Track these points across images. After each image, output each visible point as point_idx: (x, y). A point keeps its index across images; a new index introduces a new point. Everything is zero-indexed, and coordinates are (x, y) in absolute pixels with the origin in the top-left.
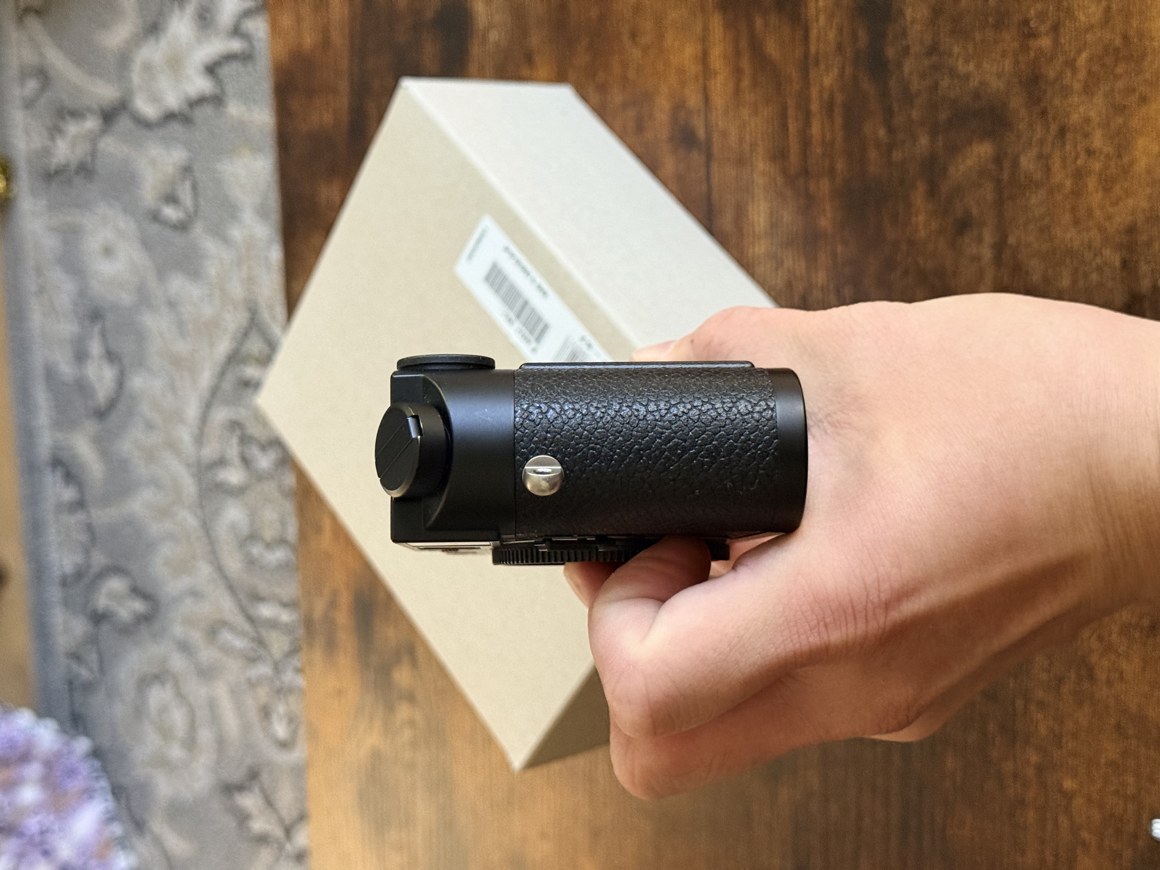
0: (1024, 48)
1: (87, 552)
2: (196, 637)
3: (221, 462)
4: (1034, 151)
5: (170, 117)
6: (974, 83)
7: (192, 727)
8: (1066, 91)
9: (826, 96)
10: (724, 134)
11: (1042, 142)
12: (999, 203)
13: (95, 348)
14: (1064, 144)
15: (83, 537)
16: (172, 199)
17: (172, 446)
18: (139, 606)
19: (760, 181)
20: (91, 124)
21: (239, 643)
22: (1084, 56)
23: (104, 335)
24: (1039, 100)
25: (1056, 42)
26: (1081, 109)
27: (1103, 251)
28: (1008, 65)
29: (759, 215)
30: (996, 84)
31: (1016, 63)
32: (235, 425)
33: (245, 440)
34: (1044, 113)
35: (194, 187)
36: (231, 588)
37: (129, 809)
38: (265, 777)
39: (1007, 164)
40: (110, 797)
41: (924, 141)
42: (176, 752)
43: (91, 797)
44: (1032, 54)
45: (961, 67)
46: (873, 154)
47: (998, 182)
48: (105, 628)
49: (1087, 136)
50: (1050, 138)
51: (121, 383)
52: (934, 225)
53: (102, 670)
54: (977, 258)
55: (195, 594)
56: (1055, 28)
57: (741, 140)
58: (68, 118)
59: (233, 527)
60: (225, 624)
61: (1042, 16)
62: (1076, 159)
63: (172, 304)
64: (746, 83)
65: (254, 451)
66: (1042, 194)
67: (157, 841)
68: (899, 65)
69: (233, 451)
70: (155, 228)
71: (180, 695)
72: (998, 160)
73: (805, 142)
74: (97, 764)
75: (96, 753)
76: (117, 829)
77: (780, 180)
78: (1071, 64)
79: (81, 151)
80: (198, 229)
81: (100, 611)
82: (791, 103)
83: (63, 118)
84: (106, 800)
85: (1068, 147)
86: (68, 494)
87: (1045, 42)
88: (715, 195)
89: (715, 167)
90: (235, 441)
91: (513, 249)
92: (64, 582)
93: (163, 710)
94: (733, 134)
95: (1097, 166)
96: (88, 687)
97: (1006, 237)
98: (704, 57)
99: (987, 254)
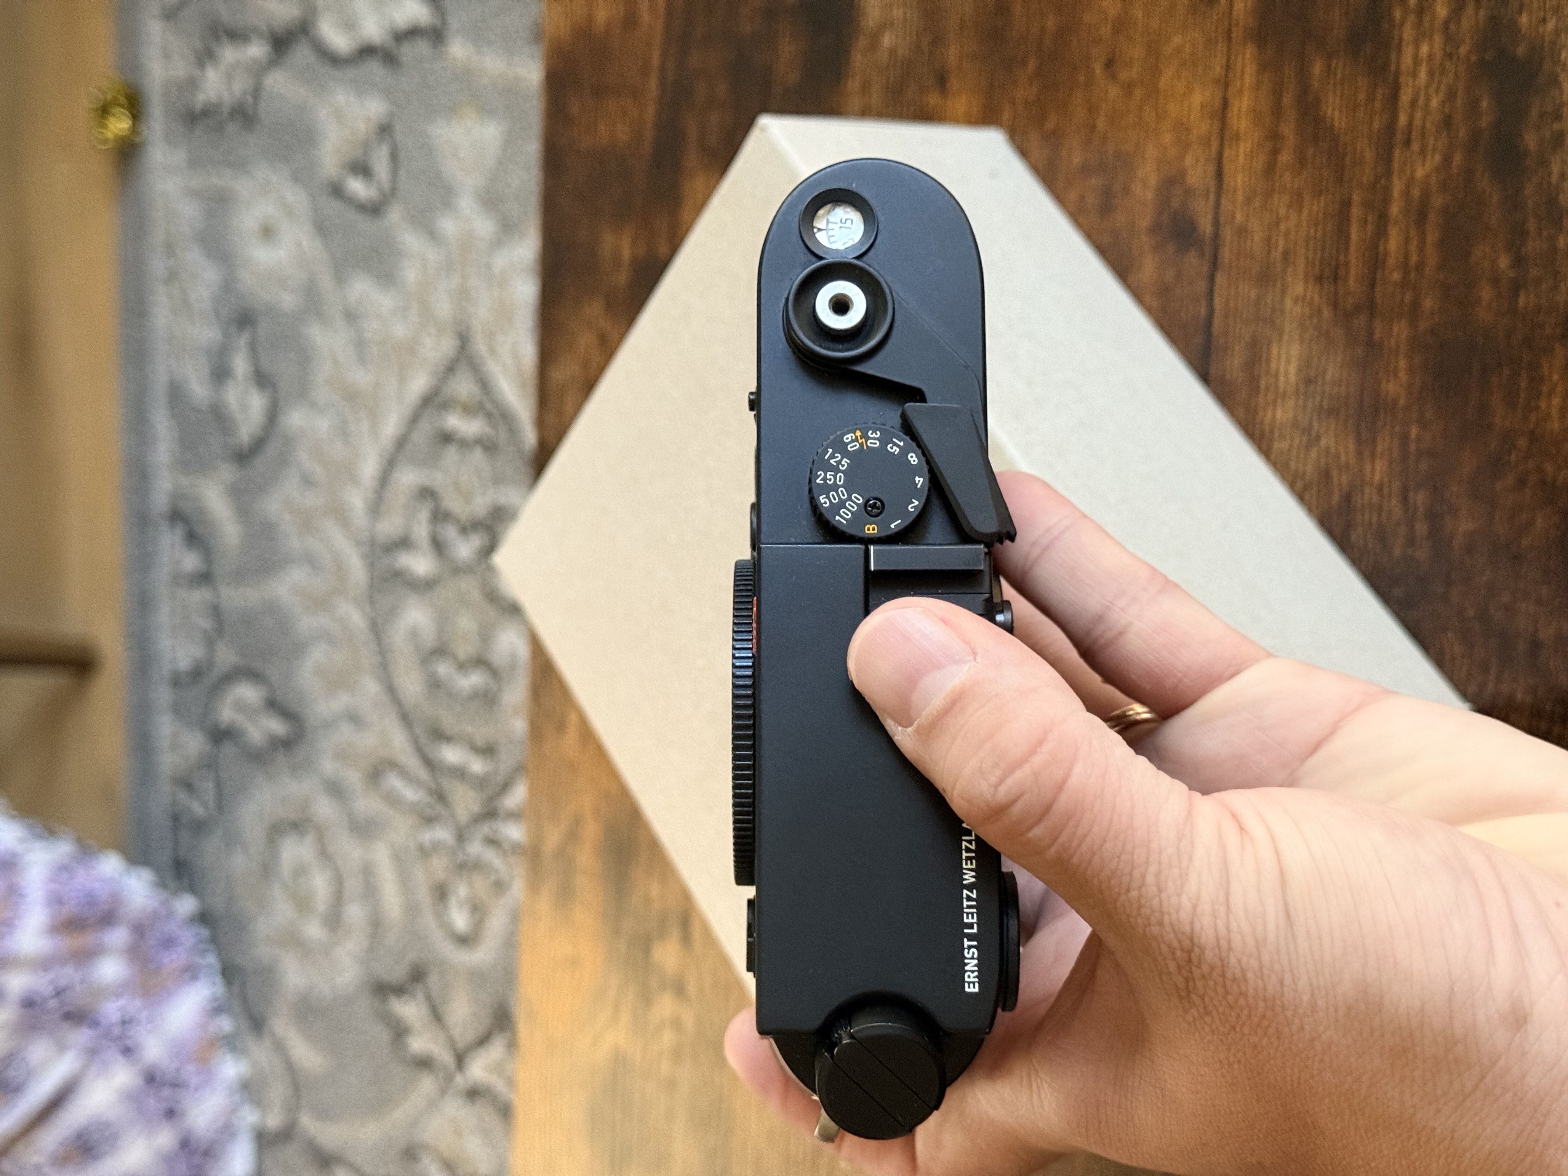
2: (353, 778)
3: (404, 543)
5: (367, 51)
7: (338, 898)
9: (1416, 193)
10: (1242, 232)
13: (241, 365)
15: (205, 623)
16: (362, 169)
17: (340, 514)
18: (276, 726)
19: (1293, 310)
20: (257, 50)
21: (411, 794)
23: (253, 348)
32: (427, 493)
33: (440, 516)
35: (394, 157)
36: (406, 718)
37: (244, 999)
38: (433, 980)
42: (314, 930)
48: (229, 749)
51: (273, 416)
53: (220, 808)
55: (354, 718)
57: (1270, 244)
58: (224, 39)
59: (414, 633)
60: (393, 765)
63: (351, 317)
64: (1285, 157)
65: (450, 532)
67: (280, 1047)
68: (1544, 162)
69: (421, 530)
70: (334, 206)
71: (324, 854)
73: (1375, 259)
79: (240, 86)
80: (395, 215)
81: (223, 727)
82: (1357, 197)
83: (217, 38)
84: (214, 984)
86: (191, 562)
89: (1222, 280)
90: (423, 515)
92: (177, 681)
93: (300, 871)
94: (1258, 231)
96: (200, 827)
98: (1222, 111)
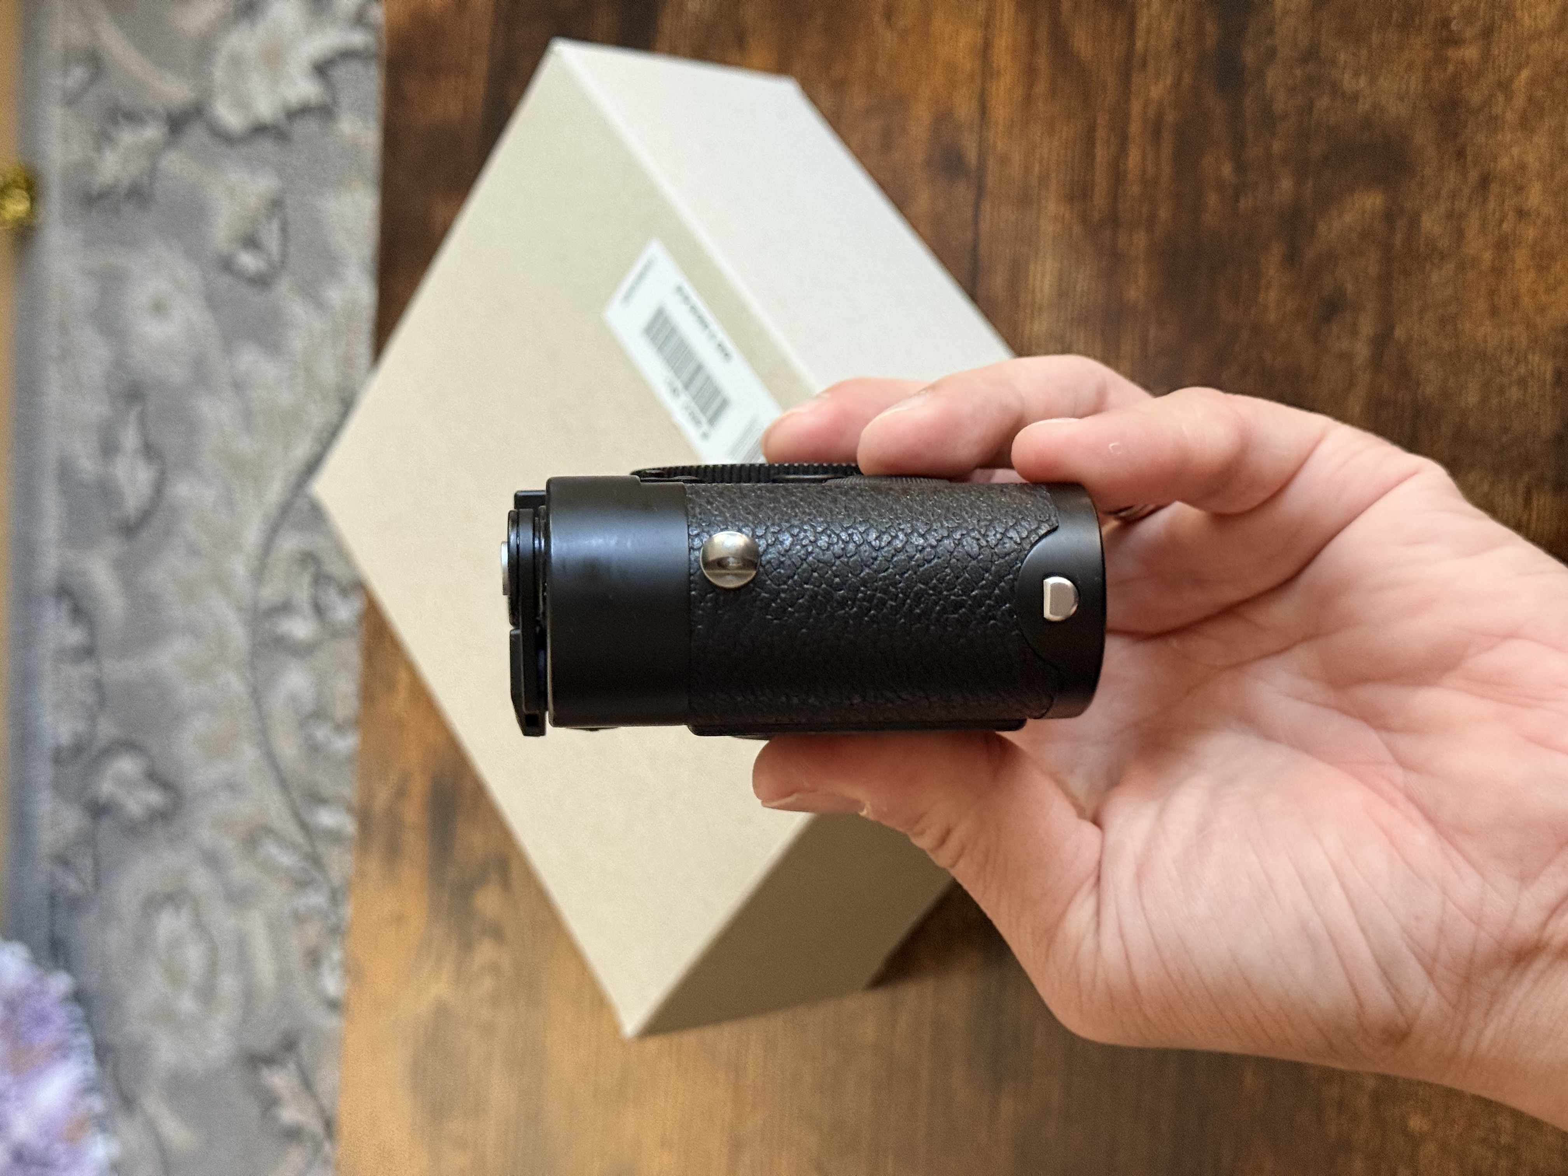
0: (1441, 61)
1: (92, 718)
2: (229, 845)
3: (285, 608)
4: (1442, 208)
5: (260, 130)
6: (1363, 106)
7: (212, 968)
8: (1494, 124)
9: (1151, 112)
10: (1004, 160)
11: (1454, 196)
12: (1386, 278)
13: (130, 439)
14: (1485, 200)
15: (90, 698)
16: (251, 242)
17: (222, 581)
18: (154, 797)
19: (1048, 228)
20: (152, 132)
21: (286, 859)
22: (1525, 74)
23: (142, 422)
24: (1456, 135)
25: (1486, 55)
26: (1515, 151)
27: (1530, 357)
28: (1415, 83)
29: (1043, 276)
30: (1396, 109)
31: (1427, 80)
32: (308, 559)
33: (320, 579)
34: (1460, 154)
35: (284, 229)
36: (284, 784)
37: (116, 1078)
38: (304, 1047)
39: (1402, 223)
40: (92, 1059)
41: (1286, 184)
42: (187, 1004)
43: (65, 1057)
44: (1451, 68)
45: (1348, 82)
46: (1212, 199)
47: (1387, 249)
48: (106, 824)
49: (1520, 189)
50: (1466, 191)
51: (159, 488)
52: (1291, 305)
53: (97, 884)
54: (1347, 357)
55: (232, 787)
56: (1488, 33)
57: (1027, 169)
58: (122, 120)
59: (293, 698)
60: (268, 831)
61: (1469, 15)
62: (1501, 222)
63: (239, 386)
64: (1041, 87)
65: (332, 597)
66: (1449, 268)
67: (151, 1127)
68: (1260, 74)
69: (302, 594)
70: (225, 280)
71: (200, 926)
72: (1389, 217)
73: (1118, 176)
74: (79, 1011)
75: (79, 997)
76: (97, 1104)
77: (1077, 229)
78: (1505, 86)
79: (135, 168)
80: (284, 287)
81: (101, 801)
82: (1102, 120)
83: (115, 122)
84: (86, 1062)
85: (1492, 205)
86: (75, 636)
87: (1471, 53)
88: (983, 246)
89: (986, 206)
90: (306, 579)
91: (688, 288)
92: (59, 757)
93: (176, 943)
94: (1017, 158)
95: (1530, 233)
96: (76, 904)
97: (1392, 328)
98: (985, 51)
99: (1362, 350)
